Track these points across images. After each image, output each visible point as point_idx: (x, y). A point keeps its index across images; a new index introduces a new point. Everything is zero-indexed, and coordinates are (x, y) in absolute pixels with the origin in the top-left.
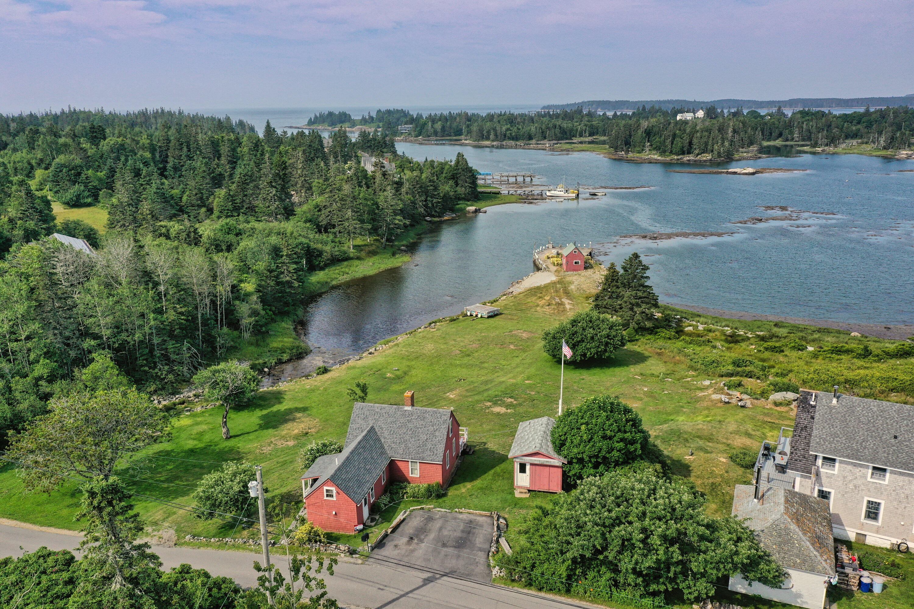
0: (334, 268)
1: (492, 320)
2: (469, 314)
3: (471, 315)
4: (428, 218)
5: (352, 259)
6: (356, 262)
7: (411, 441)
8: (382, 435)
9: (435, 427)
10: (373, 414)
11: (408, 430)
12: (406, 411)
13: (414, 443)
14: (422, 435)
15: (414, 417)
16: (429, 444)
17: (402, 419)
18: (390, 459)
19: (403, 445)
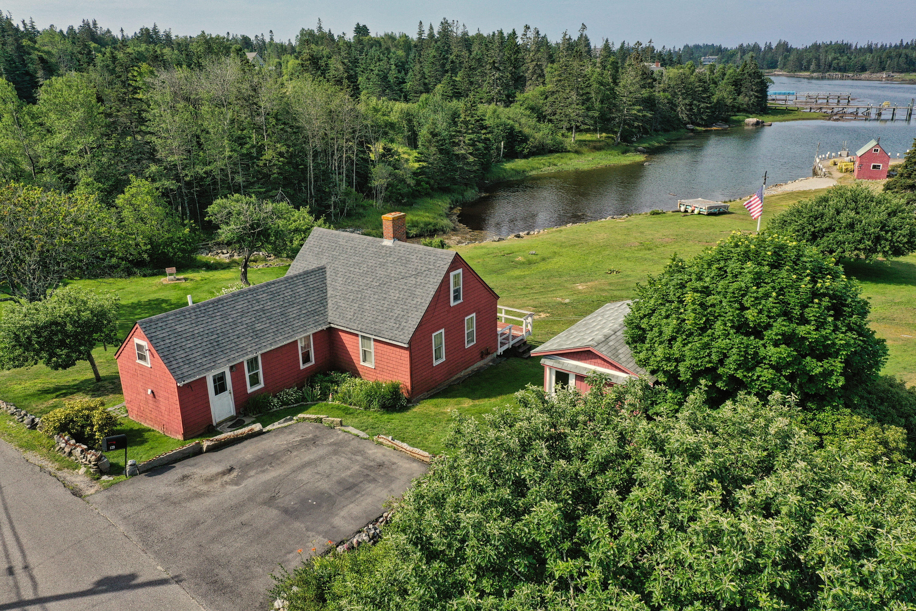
0: (540, 158)
1: (712, 218)
2: (682, 209)
3: (686, 211)
4: (690, 126)
5: (569, 151)
6: (572, 155)
7: (371, 299)
8: (333, 283)
9: (418, 280)
10: (334, 247)
11: (375, 280)
12: (383, 247)
13: (374, 303)
14: (393, 291)
15: (391, 259)
16: (399, 309)
17: (372, 261)
18: (328, 326)
19: (357, 305)
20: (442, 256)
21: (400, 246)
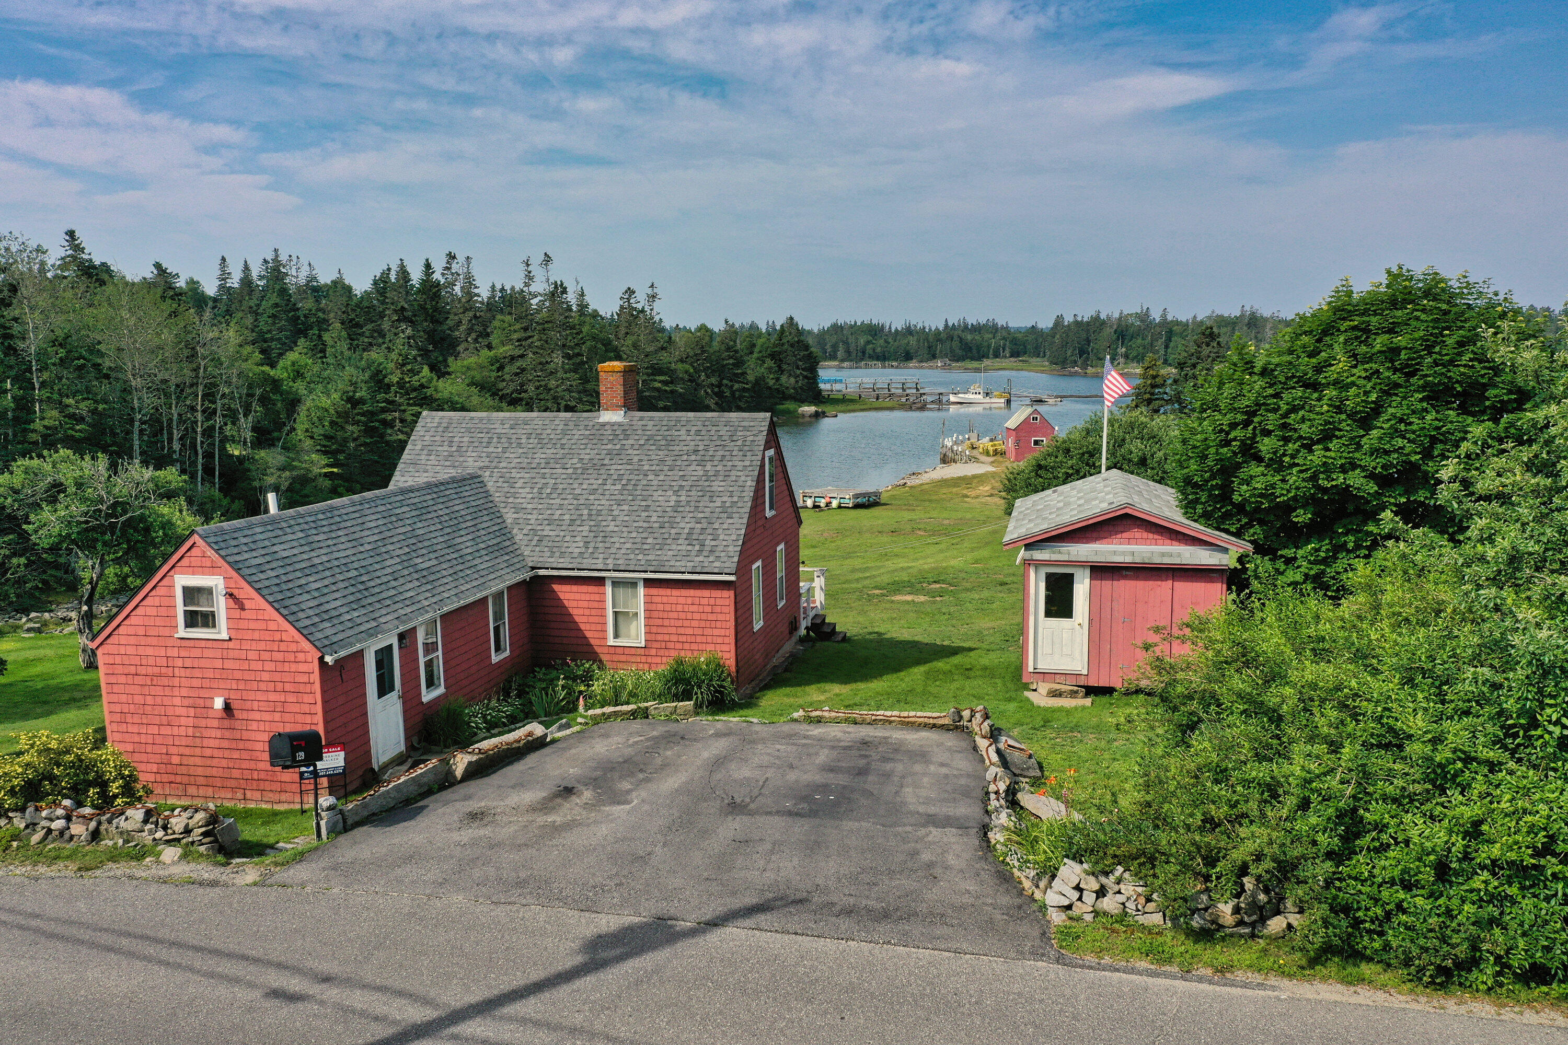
1: (861, 513)
3: (816, 506)
7: (615, 513)
8: (510, 500)
9: (708, 468)
10: (486, 440)
11: (609, 482)
12: (604, 425)
13: (626, 518)
14: (660, 493)
15: (631, 442)
16: (687, 520)
17: (588, 451)
18: (531, 574)
19: (587, 528)
20: (743, 424)
21: (641, 419)
